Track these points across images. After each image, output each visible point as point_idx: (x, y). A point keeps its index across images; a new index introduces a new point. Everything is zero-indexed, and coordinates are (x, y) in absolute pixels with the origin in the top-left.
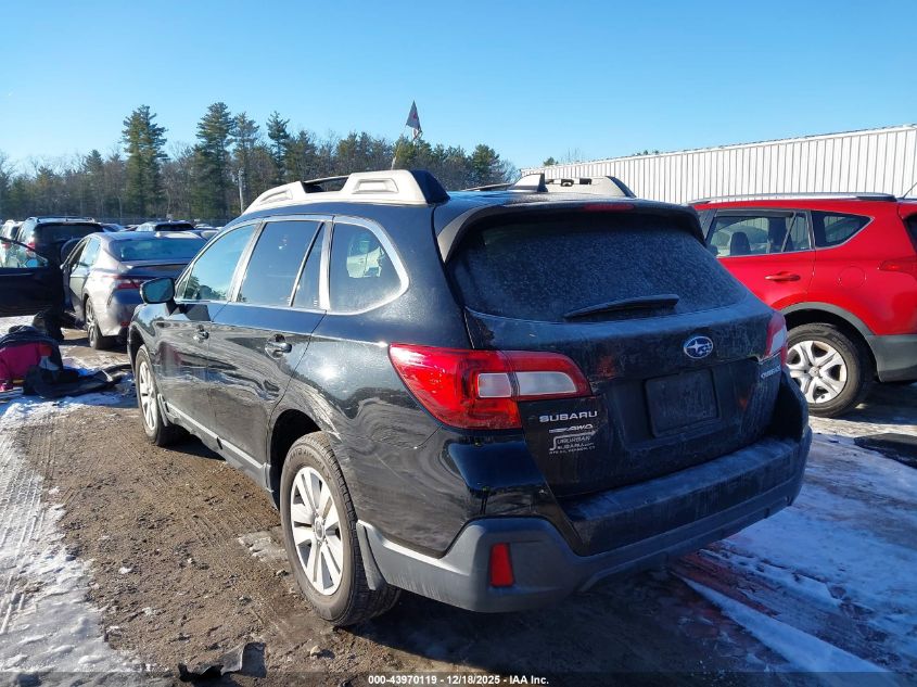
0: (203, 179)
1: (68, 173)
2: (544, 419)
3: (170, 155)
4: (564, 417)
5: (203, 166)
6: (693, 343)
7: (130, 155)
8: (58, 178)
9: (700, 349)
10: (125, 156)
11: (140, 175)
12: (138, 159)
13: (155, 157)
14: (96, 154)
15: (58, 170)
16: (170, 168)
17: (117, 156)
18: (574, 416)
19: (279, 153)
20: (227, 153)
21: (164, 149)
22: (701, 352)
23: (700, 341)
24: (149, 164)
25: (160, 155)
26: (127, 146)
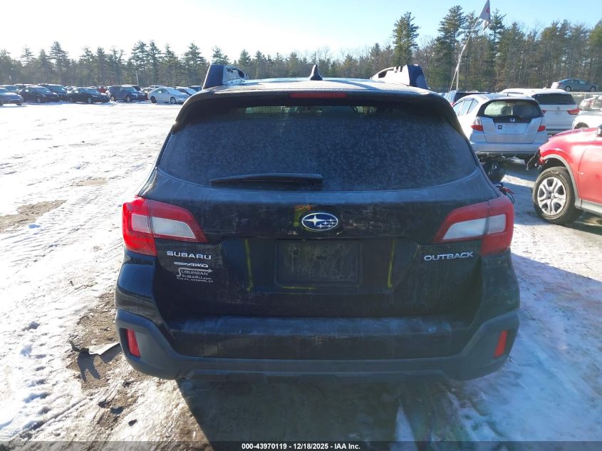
0: (438, 60)
1: (361, 58)
2: (170, 253)
3: (420, 45)
4: (184, 255)
5: (439, 52)
6: (312, 217)
7: (395, 45)
8: (355, 61)
9: (318, 223)
10: (393, 47)
11: (400, 58)
12: (400, 48)
13: (410, 46)
14: (377, 46)
15: (356, 57)
16: (418, 53)
17: (390, 47)
18: (192, 256)
19: (494, 39)
20: (458, 42)
21: (416, 40)
22: (321, 226)
23: (318, 217)
24: (405, 51)
25: (413, 45)
26: (395, 40)
